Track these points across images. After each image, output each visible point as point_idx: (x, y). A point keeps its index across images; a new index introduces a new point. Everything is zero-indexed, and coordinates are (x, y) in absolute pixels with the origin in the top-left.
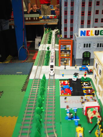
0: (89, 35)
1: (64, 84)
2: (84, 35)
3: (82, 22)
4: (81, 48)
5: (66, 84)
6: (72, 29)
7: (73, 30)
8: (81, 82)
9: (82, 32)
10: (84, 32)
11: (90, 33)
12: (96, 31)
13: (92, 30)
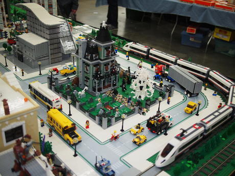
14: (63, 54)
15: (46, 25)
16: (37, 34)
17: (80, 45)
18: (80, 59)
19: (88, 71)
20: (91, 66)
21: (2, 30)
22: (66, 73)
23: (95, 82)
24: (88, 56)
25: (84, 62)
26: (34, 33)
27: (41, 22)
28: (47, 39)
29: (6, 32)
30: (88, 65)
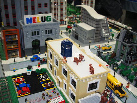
0: (36, 22)
1: (19, 82)
2: (31, 23)
3: (26, 8)
4: (29, 36)
5: (22, 82)
6: (14, 16)
7: (16, 16)
8: (37, 75)
9: (27, 19)
10: (30, 19)
11: (36, 20)
12: (42, 18)
13: (38, 17)
14: (101, 37)
15: (95, 19)
16: (87, 24)
17: (122, 33)
18: (120, 41)
19: (124, 49)
20: (127, 47)
21: (64, 20)
22: (105, 49)
23: (128, 58)
24: (126, 40)
25: (122, 44)
26: (85, 23)
27: (91, 17)
28: (94, 27)
29: (66, 22)
30: (125, 46)
